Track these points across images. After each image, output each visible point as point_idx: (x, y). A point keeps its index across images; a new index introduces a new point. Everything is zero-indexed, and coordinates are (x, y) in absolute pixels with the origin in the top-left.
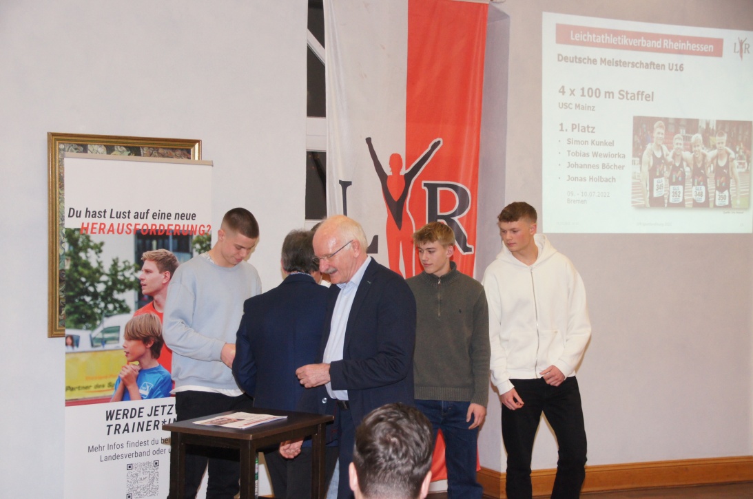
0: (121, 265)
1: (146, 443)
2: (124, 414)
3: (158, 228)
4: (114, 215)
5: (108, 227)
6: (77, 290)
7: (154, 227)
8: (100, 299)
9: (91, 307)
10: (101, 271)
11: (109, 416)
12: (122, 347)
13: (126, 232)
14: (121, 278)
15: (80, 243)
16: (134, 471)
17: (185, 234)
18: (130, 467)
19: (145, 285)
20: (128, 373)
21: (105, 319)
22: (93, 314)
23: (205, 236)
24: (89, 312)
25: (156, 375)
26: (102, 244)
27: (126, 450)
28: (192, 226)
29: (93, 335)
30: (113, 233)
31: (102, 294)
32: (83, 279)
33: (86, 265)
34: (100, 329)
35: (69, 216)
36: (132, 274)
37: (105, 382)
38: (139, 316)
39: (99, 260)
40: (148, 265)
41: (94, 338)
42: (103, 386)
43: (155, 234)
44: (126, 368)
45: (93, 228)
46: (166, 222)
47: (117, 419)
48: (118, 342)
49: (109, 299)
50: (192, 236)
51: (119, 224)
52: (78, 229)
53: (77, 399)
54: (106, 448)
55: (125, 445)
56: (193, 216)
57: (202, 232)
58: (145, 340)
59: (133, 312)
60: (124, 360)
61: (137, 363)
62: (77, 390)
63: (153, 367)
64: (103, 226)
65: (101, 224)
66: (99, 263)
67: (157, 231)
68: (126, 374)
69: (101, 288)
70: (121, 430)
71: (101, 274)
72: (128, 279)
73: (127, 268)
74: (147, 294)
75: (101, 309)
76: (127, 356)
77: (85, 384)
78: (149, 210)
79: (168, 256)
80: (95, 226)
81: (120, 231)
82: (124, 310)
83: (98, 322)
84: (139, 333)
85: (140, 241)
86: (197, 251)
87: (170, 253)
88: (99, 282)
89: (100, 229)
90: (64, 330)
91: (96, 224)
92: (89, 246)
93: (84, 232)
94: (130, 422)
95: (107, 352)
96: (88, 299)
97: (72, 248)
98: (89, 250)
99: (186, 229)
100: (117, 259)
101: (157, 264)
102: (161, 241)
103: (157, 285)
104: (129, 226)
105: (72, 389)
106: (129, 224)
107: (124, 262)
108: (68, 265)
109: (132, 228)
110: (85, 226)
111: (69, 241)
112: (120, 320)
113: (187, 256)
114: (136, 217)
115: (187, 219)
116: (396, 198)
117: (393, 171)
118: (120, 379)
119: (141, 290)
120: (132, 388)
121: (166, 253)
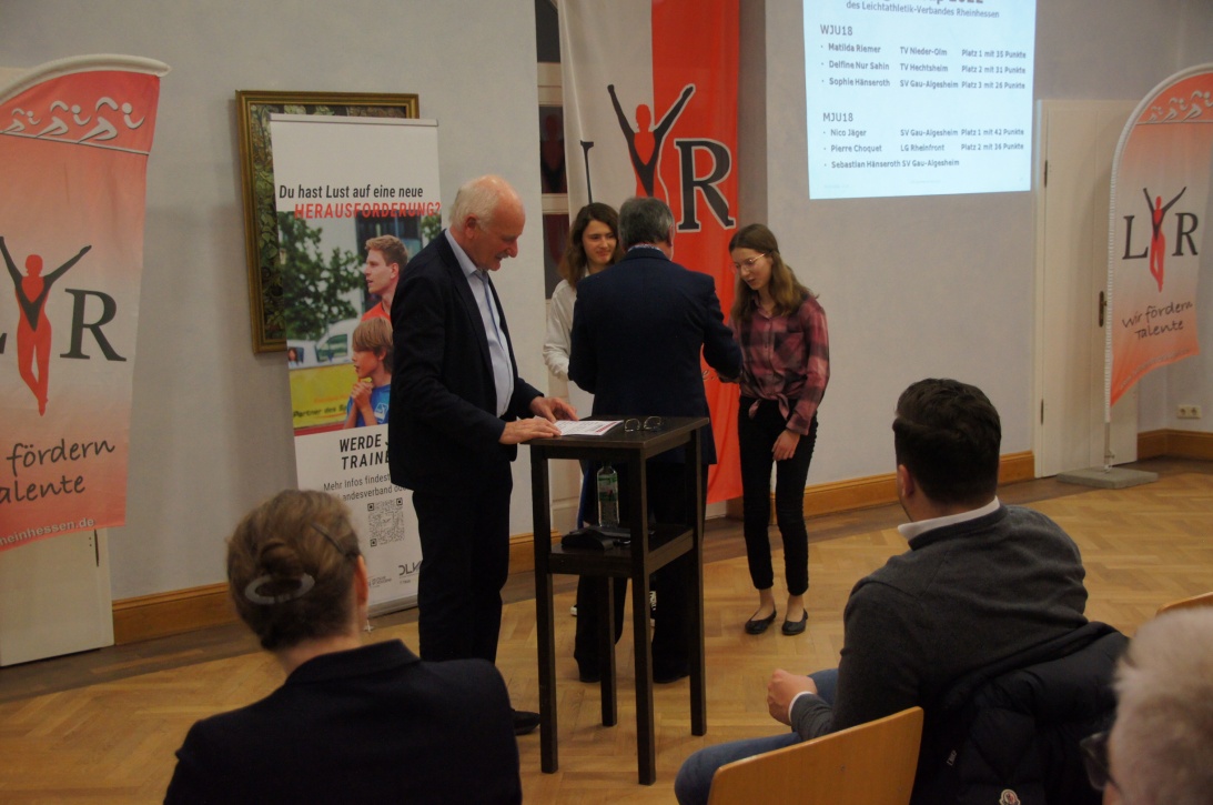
0: (343, 258)
2: (360, 443)
3: (381, 209)
4: (331, 193)
5: (325, 209)
6: (296, 290)
7: (376, 208)
8: (322, 302)
9: (313, 312)
10: (321, 264)
12: (351, 361)
13: (346, 214)
14: (344, 273)
15: (295, 231)
16: (376, 512)
17: (411, 215)
18: (371, 507)
19: (371, 282)
20: (360, 393)
21: (330, 326)
22: (317, 319)
23: (435, 217)
24: (312, 317)
26: (320, 230)
27: (366, 487)
28: (419, 205)
29: (319, 347)
30: (332, 217)
31: (324, 294)
32: (302, 277)
33: (305, 258)
34: (325, 339)
35: (281, 197)
36: (356, 268)
37: (335, 404)
38: (367, 321)
39: (318, 251)
40: (374, 256)
41: (320, 350)
42: (334, 410)
43: (378, 216)
44: (358, 386)
45: (308, 211)
46: (389, 201)
47: (352, 449)
49: (333, 300)
50: (420, 217)
51: (337, 205)
52: (292, 213)
53: (307, 427)
54: (343, 485)
55: (364, 481)
56: (420, 191)
57: (430, 212)
58: (376, 351)
59: (360, 316)
60: (354, 377)
61: (369, 380)
62: (306, 415)
63: (387, 384)
64: (319, 208)
65: (317, 205)
66: (319, 255)
67: (380, 212)
68: (357, 393)
69: (322, 286)
70: (358, 463)
71: (322, 269)
72: (352, 274)
73: (350, 260)
74: (374, 293)
75: (324, 313)
76: (357, 371)
77: (314, 408)
78: (369, 186)
79: (395, 244)
80: (310, 208)
81: (339, 214)
82: (351, 314)
83: (323, 330)
84: (369, 342)
85: (362, 226)
86: (426, 236)
87: (396, 239)
88: (320, 279)
89: (317, 212)
90: (285, 343)
91: (311, 205)
92: (305, 235)
93: (299, 216)
94: (368, 452)
95: (336, 368)
96: (309, 301)
97: (286, 237)
98: (306, 239)
99: (412, 208)
100: (338, 249)
101: (384, 255)
102: (385, 226)
103: (384, 281)
104: (349, 207)
105: (300, 415)
106: (349, 204)
107: (346, 253)
108: (283, 259)
109: (352, 209)
110: (300, 208)
111: (283, 229)
112: (347, 327)
113: (416, 242)
114: (355, 195)
115: (413, 196)
116: (645, 161)
117: (640, 127)
118: (351, 400)
119: (367, 288)
120: (366, 411)
121: (392, 239)
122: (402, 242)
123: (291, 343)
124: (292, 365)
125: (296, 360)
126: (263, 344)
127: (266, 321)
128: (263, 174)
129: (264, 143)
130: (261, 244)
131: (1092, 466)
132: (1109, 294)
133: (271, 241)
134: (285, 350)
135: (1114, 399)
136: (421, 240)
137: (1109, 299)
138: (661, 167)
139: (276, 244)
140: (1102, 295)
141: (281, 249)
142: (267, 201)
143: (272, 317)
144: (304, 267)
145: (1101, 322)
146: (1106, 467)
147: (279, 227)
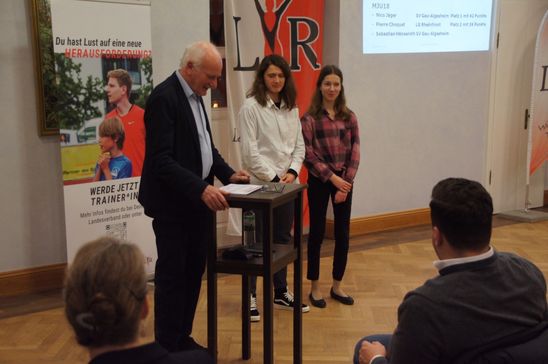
0: (94, 81)
1: (117, 210)
2: (102, 190)
3: (117, 53)
4: (87, 43)
5: (83, 52)
6: (65, 100)
7: (114, 53)
8: (81, 107)
9: (76, 113)
10: (81, 85)
11: (93, 191)
12: (98, 142)
13: (96, 56)
14: (94, 91)
15: (65, 65)
16: (111, 230)
17: (135, 57)
18: (108, 227)
19: (111, 96)
20: (103, 161)
21: (86, 122)
22: (78, 117)
23: (148, 59)
24: (75, 116)
25: (121, 162)
26: (80, 65)
27: (105, 216)
28: (139, 51)
29: (79, 134)
30: (87, 57)
31: (83, 103)
32: (69, 92)
33: (71, 81)
34: (83, 129)
35: (57, 44)
36: (101, 88)
37: (88, 167)
38: (108, 119)
39: (79, 77)
40: (112, 81)
41: (80, 136)
42: (88, 170)
43: (115, 57)
44: (101, 157)
45: (73, 53)
46: (121, 49)
47: (98, 194)
48: (95, 139)
49: (88, 107)
50: (139, 59)
51: (91, 50)
52: (63, 54)
53: (71, 180)
54: (92, 214)
55: (104, 212)
56: (139, 44)
57: (146, 56)
58: (113, 136)
59: (104, 116)
61: (108, 153)
63: (119, 156)
64: (80, 52)
65: (79, 50)
66: (79, 80)
67: (116, 55)
68: (101, 161)
69: (81, 98)
70: (101, 202)
71: (82, 88)
72: (99, 91)
73: (98, 83)
74: (112, 103)
75: (82, 114)
76: (101, 148)
77: (76, 170)
78: (110, 39)
79: (125, 74)
80: (75, 51)
81: (92, 55)
82: (98, 115)
83: (81, 124)
84: (109, 131)
85: (105, 63)
86: (143, 70)
87: (125, 72)
88: (80, 94)
89: (78, 54)
90: (59, 130)
91: (75, 50)
92: (71, 67)
93: (67, 56)
94: (106, 195)
95: (89, 146)
96: (73, 107)
97: (60, 68)
98: (72, 70)
99: (135, 53)
100: (91, 76)
101: (118, 80)
102: (119, 63)
103: (118, 96)
104: (98, 52)
105: (67, 173)
106: (98, 50)
107: (96, 79)
108: (58, 81)
109: (100, 53)
110: (68, 51)
111: (57, 63)
112: (96, 122)
113: (137, 74)
114: (101, 45)
115: (136, 46)
116: (270, 29)
117: (268, 9)
118: (98, 165)
119: (108, 100)
120: (106, 171)
121: (123, 72)
122: (128, 73)
123: (62, 131)
124: (63, 144)
125: (65, 141)
126: (45, 130)
127: (47, 117)
128: (45, 29)
129: (46, 10)
130: (44, 71)
131: (517, 209)
132: (532, 111)
133: (50, 70)
134: (59, 134)
135: (532, 171)
136: (140, 72)
137: (531, 113)
138: (279, 33)
139: (53, 72)
140: (527, 111)
141: (57, 75)
142: (48, 46)
143: (50, 115)
144: (71, 86)
145: (526, 127)
146: (526, 210)
147: (56, 62)
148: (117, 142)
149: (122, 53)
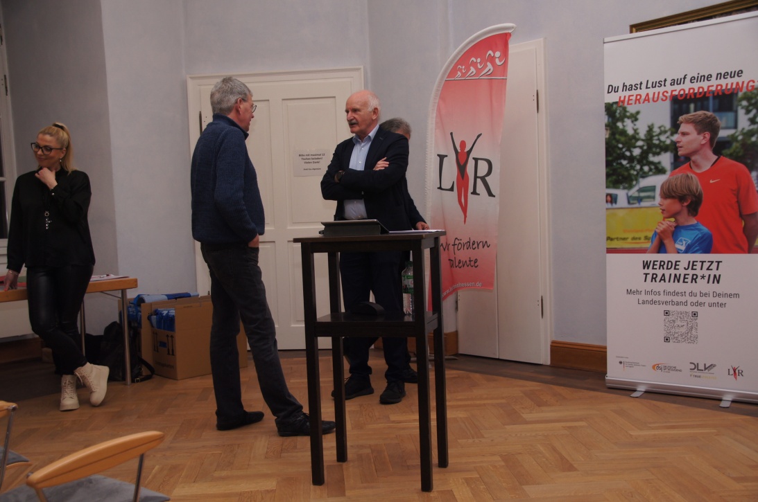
0: (656, 130)
1: (683, 294)
2: (660, 265)
3: (696, 91)
4: (650, 85)
5: (643, 97)
6: (615, 155)
7: (692, 91)
8: (636, 162)
9: (627, 169)
10: (637, 137)
11: (646, 265)
12: (658, 205)
13: (662, 99)
14: (657, 142)
15: (617, 115)
16: (671, 318)
17: (727, 93)
18: (667, 313)
19: (681, 147)
20: (664, 229)
21: (641, 180)
22: (630, 175)
23: (755, 91)
24: (626, 174)
25: (692, 232)
26: (638, 113)
27: (663, 298)
28: (738, 84)
29: (630, 194)
30: (649, 102)
31: (638, 157)
32: (620, 146)
33: (623, 133)
34: (636, 188)
35: (608, 93)
36: (668, 137)
37: (642, 235)
38: (675, 176)
39: (635, 127)
40: (683, 128)
41: (631, 196)
42: (640, 239)
43: (693, 97)
44: (662, 224)
45: (629, 100)
46: (705, 85)
47: (653, 268)
48: (654, 201)
49: (645, 162)
50: (737, 94)
51: (654, 93)
52: (616, 103)
53: (616, 248)
54: (643, 293)
55: (662, 293)
56: (740, 73)
57: (750, 88)
58: (681, 199)
60: (660, 217)
61: (673, 220)
62: (616, 240)
63: (690, 224)
64: (638, 97)
65: (637, 95)
66: (635, 130)
67: (695, 94)
68: (662, 229)
69: (637, 152)
70: (658, 279)
71: (637, 140)
72: (664, 142)
73: (662, 133)
74: (683, 155)
75: (636, 170)
76: (662, 213)
77: (623, 236)
78: (686, 75)
79: (708, 117)
80: (631, 98)
81: (655, 99)
82: (659, 170)
83: (634, 183)
84: (675, 192)
85: (677, 106)
86: (742, 108)
88: (635, 147)
89: (636, 99)
91: (633, 96)
92: (625, 116)
93: (621, 104)
94: (667, 273)
95: (643, 209)
96: (624, 162)
97: (610, 119)
98: (626, 120)
99: (729, 87)
100: (652, 125)
101: (695, 126)
102: (699, 104)
104: (665, 94)
105: (612, 239)
106: (665, 92)
107: (660, 127)
109: (668, 95)
110: (622, 99)
111: (608, 114)
112: (657, 181)
113: (731, 115)
114: (672, 84)
115: (731, 77)
118: (655, 233)
119: (677, 152)
121: (705, 114)
124: (609, 205)
136: (736, 112)
148: (688, 206)
149: (706, 90)
